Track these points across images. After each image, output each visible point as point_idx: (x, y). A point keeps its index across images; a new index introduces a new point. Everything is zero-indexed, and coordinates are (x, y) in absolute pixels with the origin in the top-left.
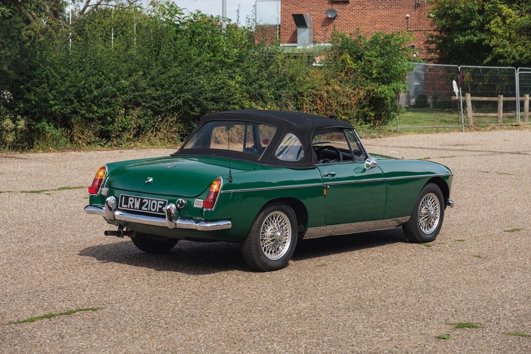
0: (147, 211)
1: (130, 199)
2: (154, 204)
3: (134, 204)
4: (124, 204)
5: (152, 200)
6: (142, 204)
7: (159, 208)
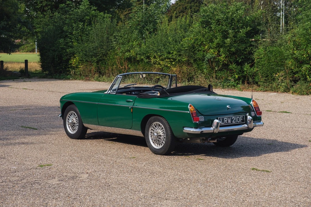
0: (236, 123)
1: (225, 119)
3: (227, 121)
4: (222, 122)
5: (237, 117)
6: (232, 120)
7: (241, 120)
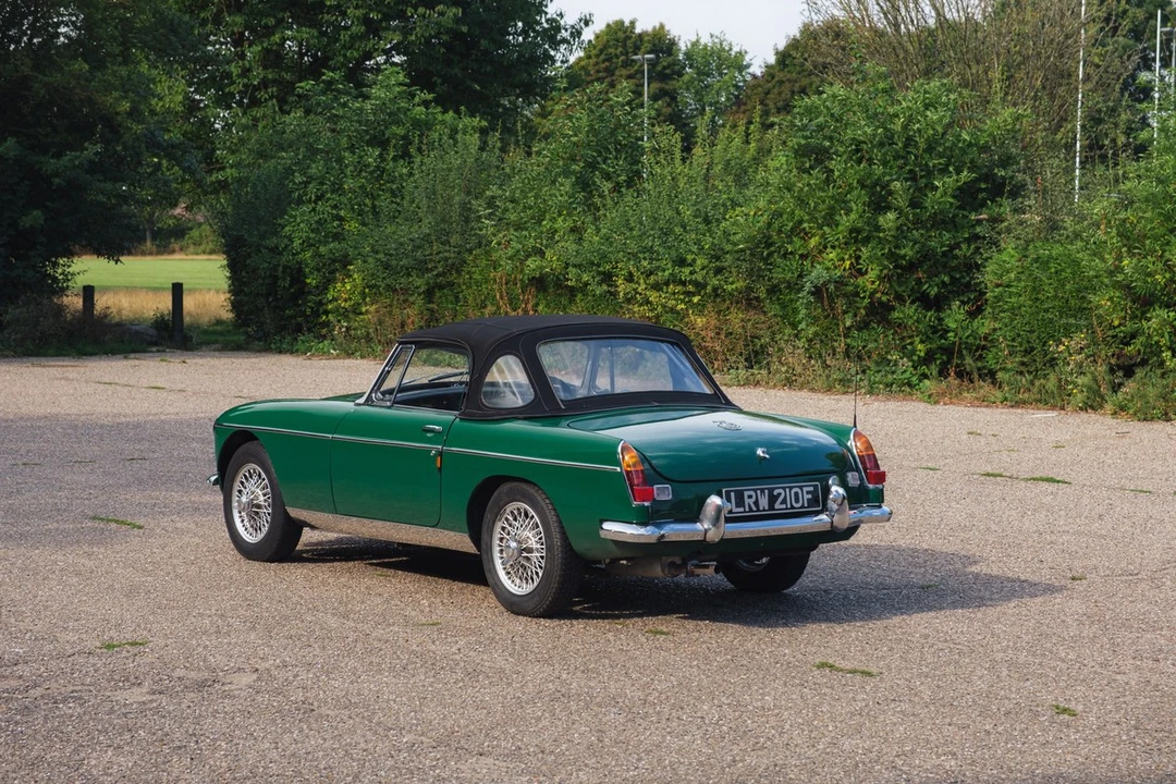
1: (746, 494)
2: (796, 494)
3: (756, 503)
4: (737, 507)
5: (791, 488)
6: (773, 499)
7: (808, 500)
